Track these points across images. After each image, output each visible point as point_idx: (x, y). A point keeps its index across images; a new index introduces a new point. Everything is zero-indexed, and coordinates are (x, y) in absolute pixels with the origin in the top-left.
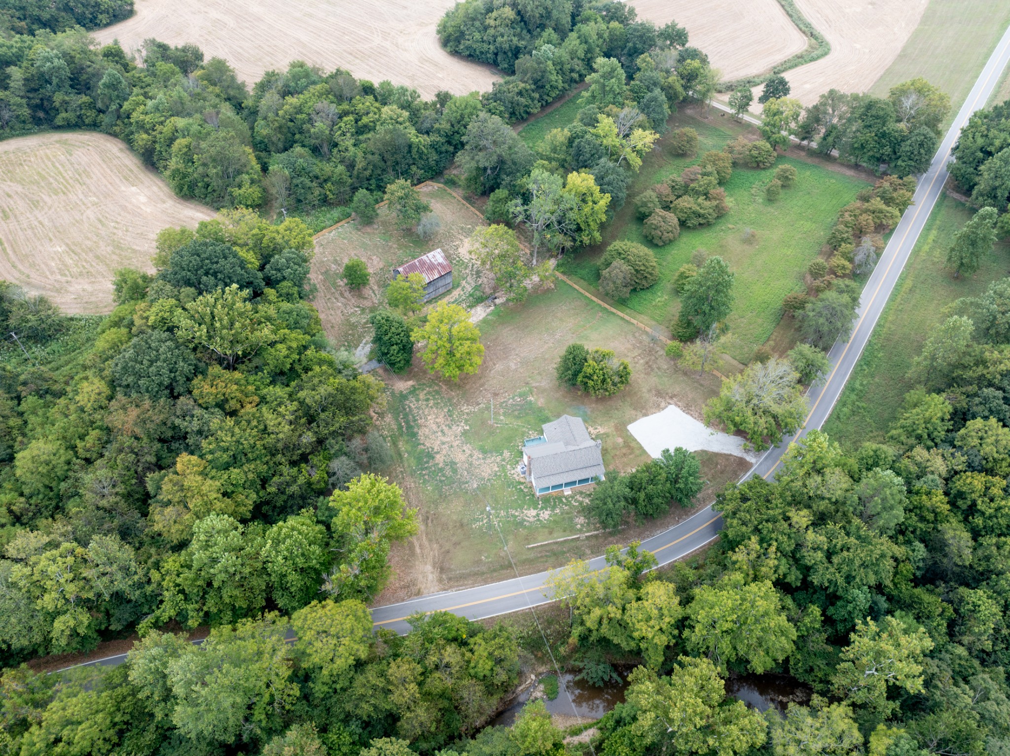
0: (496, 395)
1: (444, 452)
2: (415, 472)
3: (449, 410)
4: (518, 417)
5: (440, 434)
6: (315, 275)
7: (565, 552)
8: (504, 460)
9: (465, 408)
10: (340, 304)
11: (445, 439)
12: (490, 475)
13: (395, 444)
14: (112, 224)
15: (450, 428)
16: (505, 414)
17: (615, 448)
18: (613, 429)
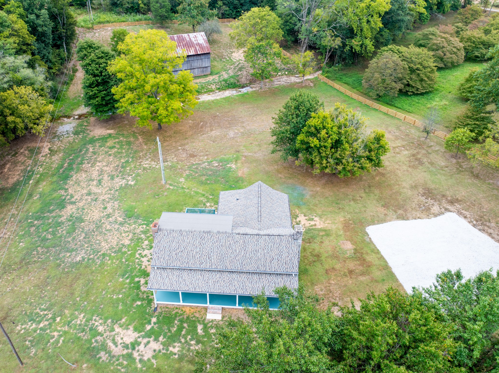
1: (81, 204)
2: (27, 219)
3: (127, 162)
5: (95, 183)
8: (144, 232)
11: (95, 190)
12: (111, 248)
13: (37, 182)
15: (112, 179)
16: (188, 178)
18: (341, 226)
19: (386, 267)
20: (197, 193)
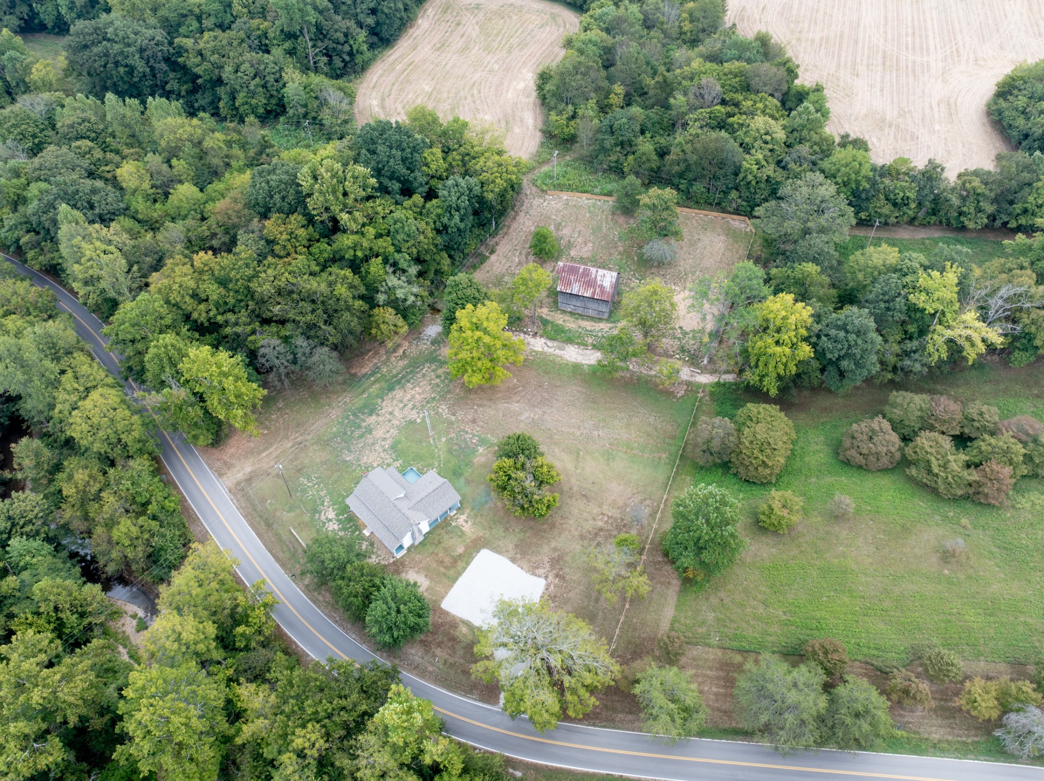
0: (474, 421)
2: (349, 411)
3: (434, 398)
4: (450, 451)
5: (401, 405)
6: (531, 223)
7: (299, 563)
9: (443, 409)
10: (517, 260)
11: (397, 413)
12: (366, 463)
13: (375, 382)
14: (476, 91)
15: (412, 409)
16: (449, 439)
17: (446, 550)
18: (474, 537)
19: (459, 574)
20: (439, 456)
